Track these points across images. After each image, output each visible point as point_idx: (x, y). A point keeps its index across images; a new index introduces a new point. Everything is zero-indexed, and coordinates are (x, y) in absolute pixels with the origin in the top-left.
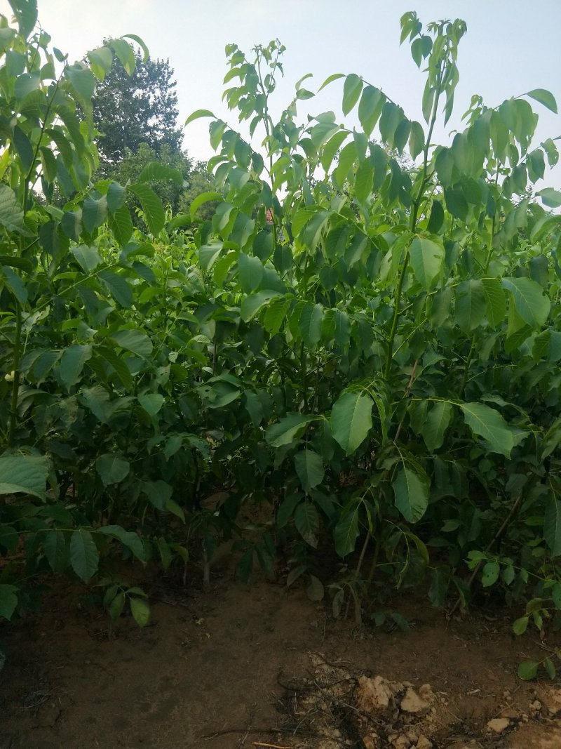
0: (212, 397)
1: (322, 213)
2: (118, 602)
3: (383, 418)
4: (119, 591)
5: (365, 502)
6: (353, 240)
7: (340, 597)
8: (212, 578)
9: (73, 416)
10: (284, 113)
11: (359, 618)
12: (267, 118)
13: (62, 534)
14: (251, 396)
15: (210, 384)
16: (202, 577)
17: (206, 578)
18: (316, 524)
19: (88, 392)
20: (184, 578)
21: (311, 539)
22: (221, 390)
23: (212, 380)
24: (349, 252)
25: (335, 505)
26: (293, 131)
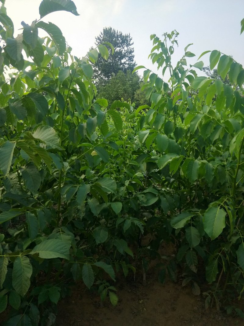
0: (145, 200)
1: (199, 115)
2: (104, 293)
3: (231, 220)
4: (105, 288)
5: (222, 256)
6: (215, 128)
7: (208, 299)
8: (147, 278)
9: (84, 213)
10: (179, 63)
11: (218, 308)
12: (171, 66)
13: (79, 265)
14: (163, 199)
15: (144, 194)
16: (142, 277)
17: (144, 279)
18: (196, 262)
19: (90, 201)
20: (135, 277)
21: (194, 269)
22: (149, 196)
23: (145, 191)
24: (213, 134)
25: (205, 252)
26: (183, 72)
